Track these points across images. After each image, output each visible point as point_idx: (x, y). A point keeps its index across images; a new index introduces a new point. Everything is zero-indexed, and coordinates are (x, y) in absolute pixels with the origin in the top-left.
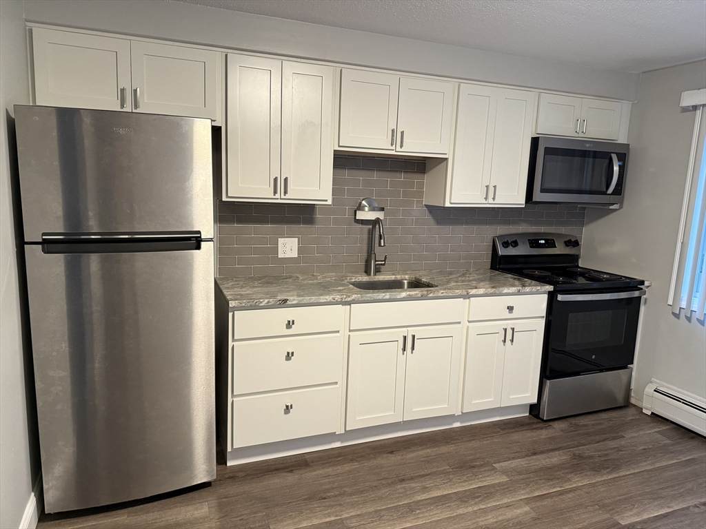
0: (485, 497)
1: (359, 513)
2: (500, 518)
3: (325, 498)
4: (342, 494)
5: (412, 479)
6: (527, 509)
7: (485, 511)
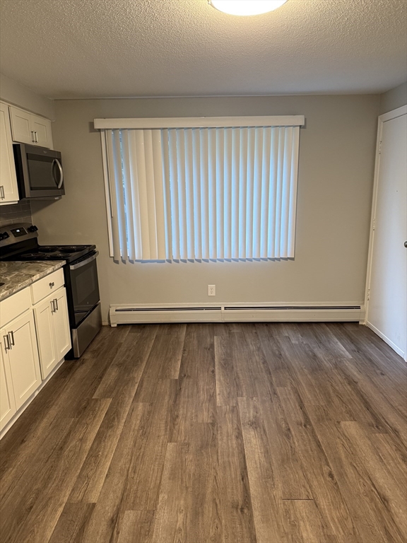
0: (117, 416)
1: (71, 489)
2: (139, 418)
3: (31, 507)
4: (39, 492)
5: (65, 442)
6: (141, 404)
7: (128, 421)
